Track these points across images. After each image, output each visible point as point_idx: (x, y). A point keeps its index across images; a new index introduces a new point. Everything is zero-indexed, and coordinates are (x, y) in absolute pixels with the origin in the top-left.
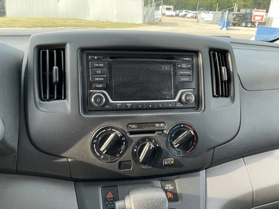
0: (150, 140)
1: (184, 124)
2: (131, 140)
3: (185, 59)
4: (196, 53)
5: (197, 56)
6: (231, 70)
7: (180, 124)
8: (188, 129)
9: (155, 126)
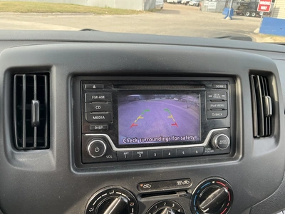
0: (169, 203)
1: (216, 180)
2: (143, 206)
3: (217, 86)
4: (233, 78)
5: (234, 82)
6: (276, 100)
7: (211, 181)
8: (222, 186)
9: (176, 184)
